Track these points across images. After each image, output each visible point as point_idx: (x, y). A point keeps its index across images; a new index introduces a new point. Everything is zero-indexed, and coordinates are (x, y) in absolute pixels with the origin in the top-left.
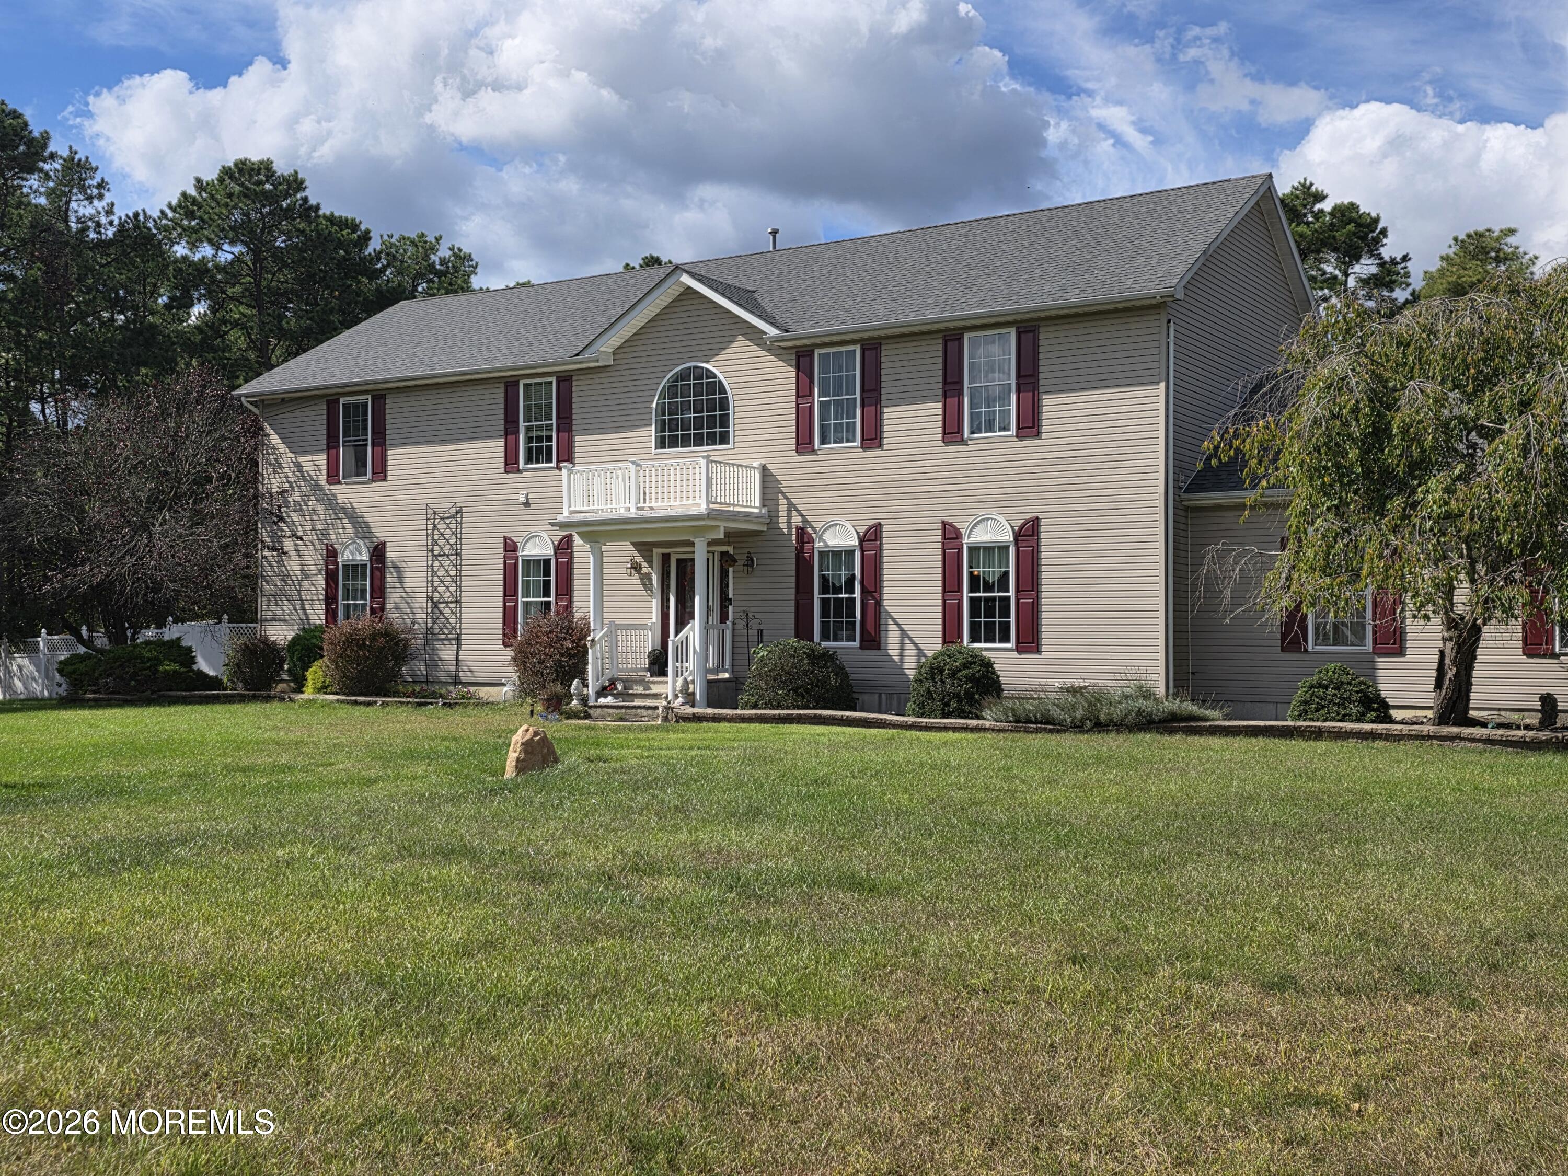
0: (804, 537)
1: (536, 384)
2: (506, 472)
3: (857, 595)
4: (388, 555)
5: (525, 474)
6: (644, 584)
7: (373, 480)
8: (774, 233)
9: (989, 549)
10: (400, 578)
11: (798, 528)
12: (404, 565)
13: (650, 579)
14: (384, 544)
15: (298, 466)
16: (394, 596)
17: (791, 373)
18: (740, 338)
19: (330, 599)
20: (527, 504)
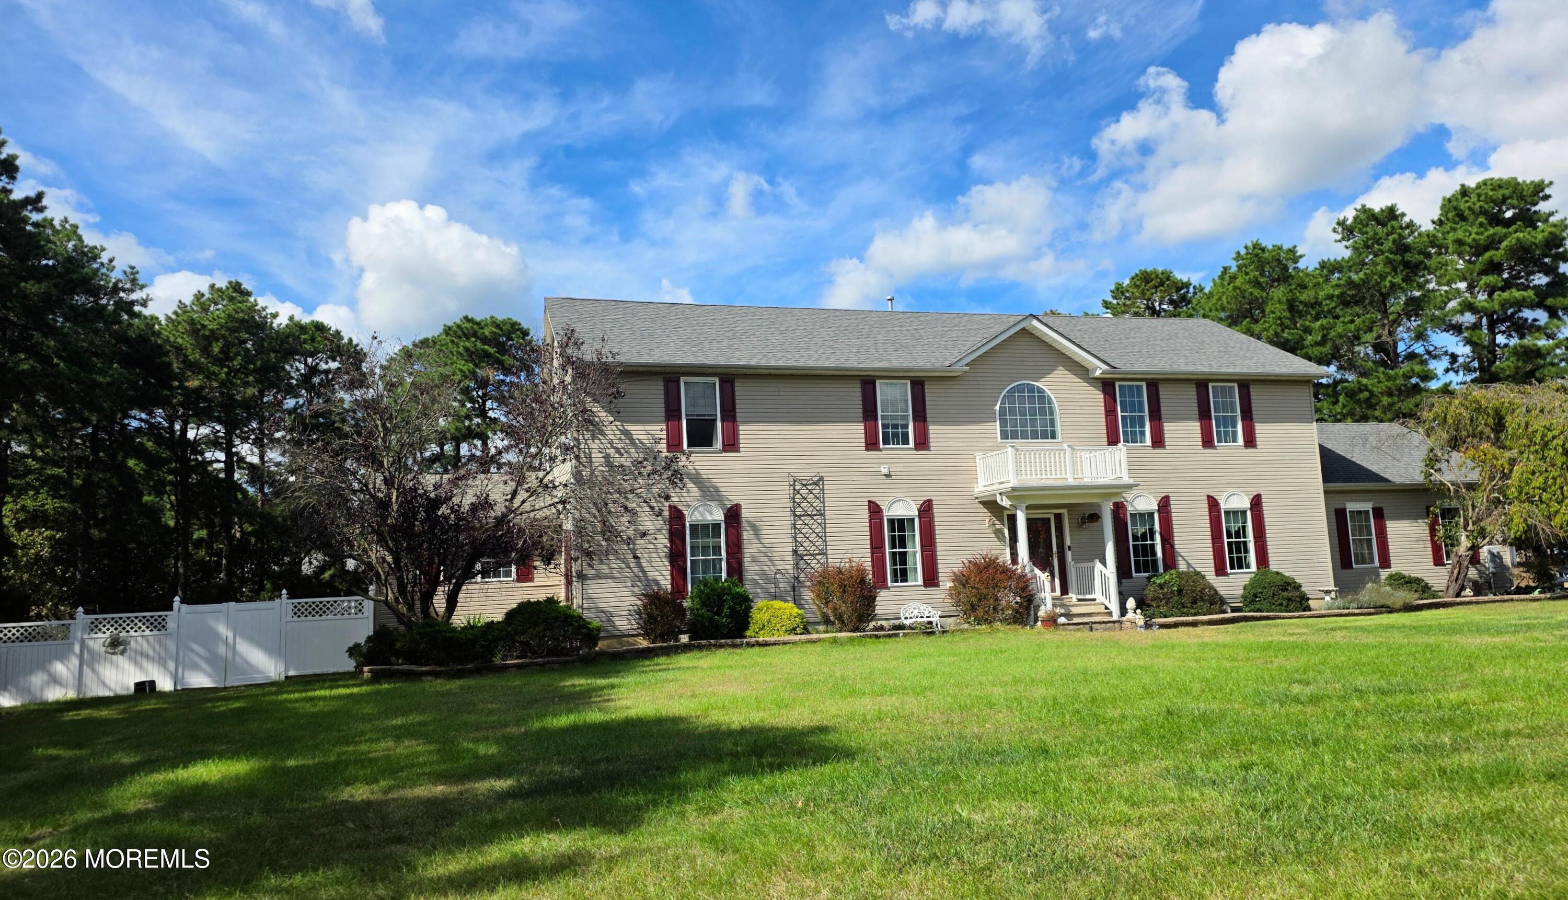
2: (867, 450)
4: (743, 515)
5: (884, 452)
6: (997, 537)
7: (724, 451)
12: (762, 524)
13: (1003, 534)
14: (739, 506)
16: (750, 549)
17: (1100, 396)
18: (1061, 368)
19: (676, 557)
20: (888, 476)
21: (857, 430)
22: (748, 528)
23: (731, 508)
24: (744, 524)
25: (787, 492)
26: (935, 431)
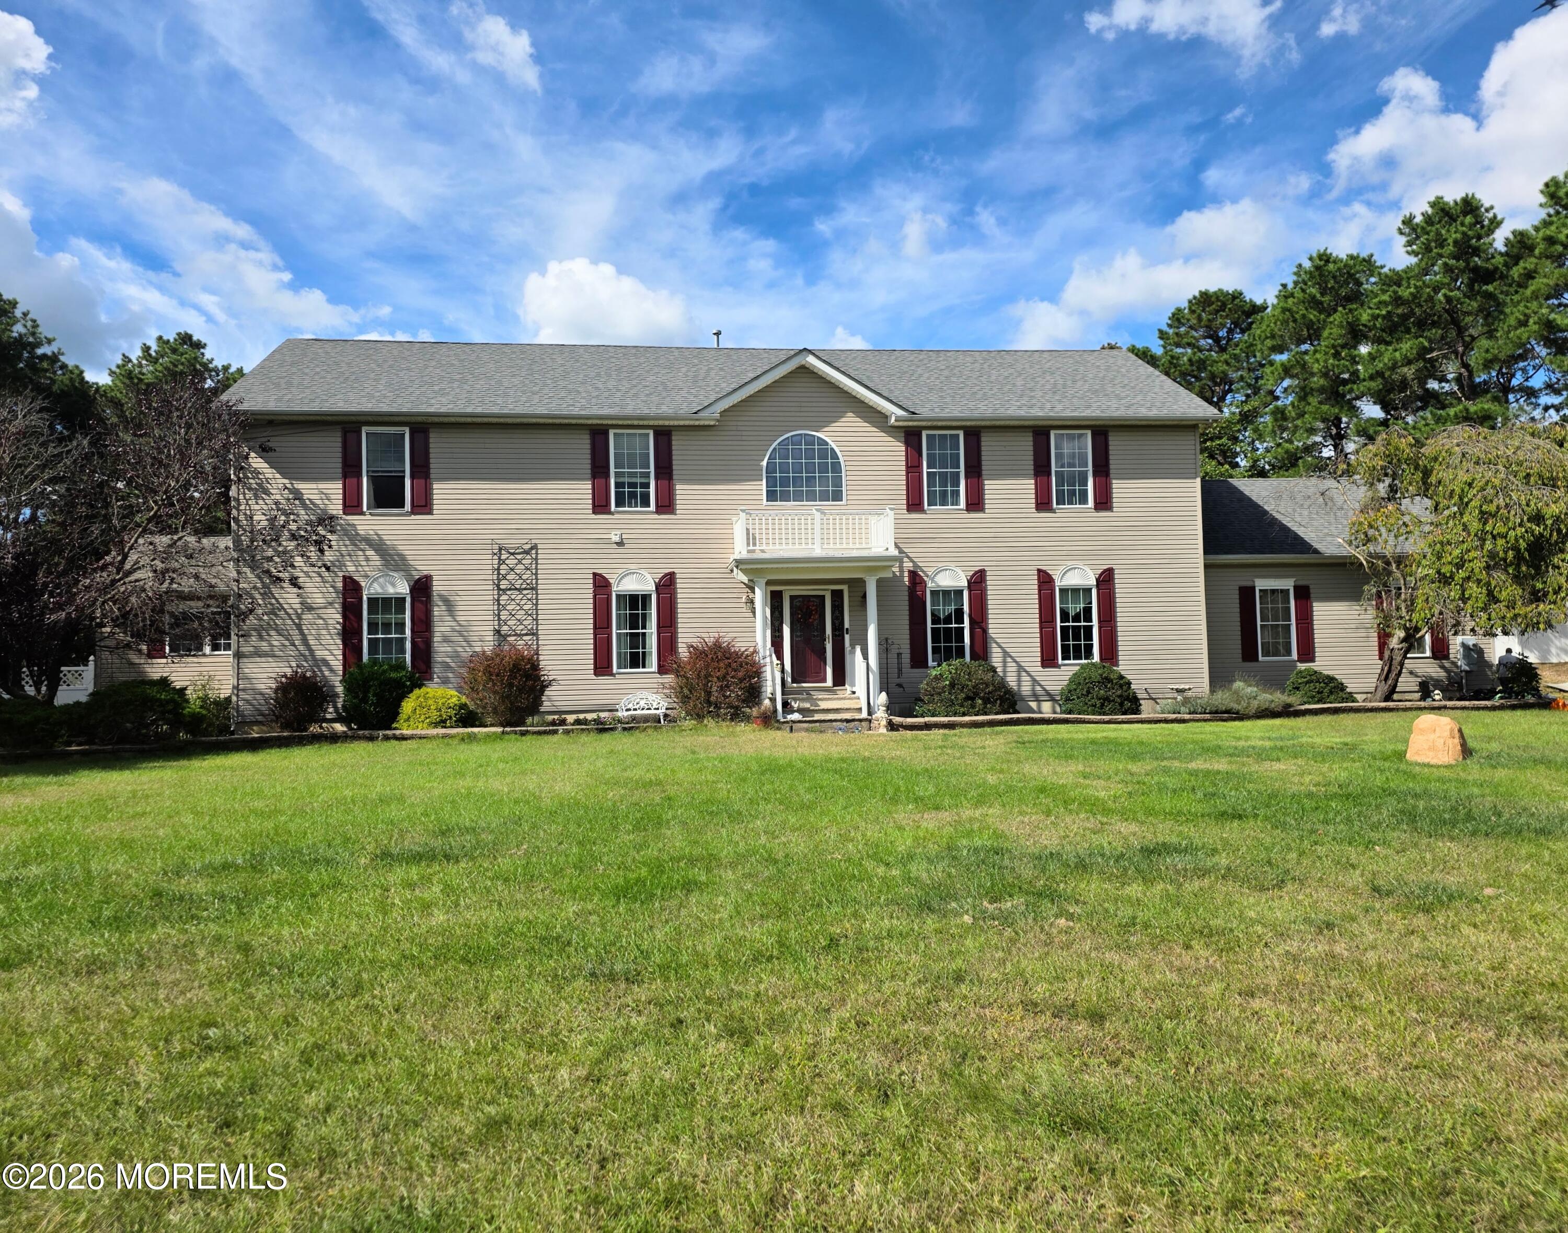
0: (916, 579)
1: (628, 434)
2: (594, 513)
3: (966, 625)
4: (434, 588)
5: (616, 516)
7: (413, 512)
8: (718, 334)
9: (1075, 591)
10: (452, 611)
11: (910, 572)
12: (458, 598)
14: (429, 577)
15: (296, 493)
16: (442, 626)
17: (901, 445)
19: (349, 634)
20: (620, 544)
21: (584, 489)
22: (440, 603)
23: (419, 579)
24: (436, 598)
25: (488, 562)
26: (682, 491)
